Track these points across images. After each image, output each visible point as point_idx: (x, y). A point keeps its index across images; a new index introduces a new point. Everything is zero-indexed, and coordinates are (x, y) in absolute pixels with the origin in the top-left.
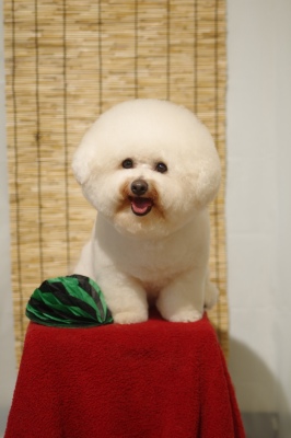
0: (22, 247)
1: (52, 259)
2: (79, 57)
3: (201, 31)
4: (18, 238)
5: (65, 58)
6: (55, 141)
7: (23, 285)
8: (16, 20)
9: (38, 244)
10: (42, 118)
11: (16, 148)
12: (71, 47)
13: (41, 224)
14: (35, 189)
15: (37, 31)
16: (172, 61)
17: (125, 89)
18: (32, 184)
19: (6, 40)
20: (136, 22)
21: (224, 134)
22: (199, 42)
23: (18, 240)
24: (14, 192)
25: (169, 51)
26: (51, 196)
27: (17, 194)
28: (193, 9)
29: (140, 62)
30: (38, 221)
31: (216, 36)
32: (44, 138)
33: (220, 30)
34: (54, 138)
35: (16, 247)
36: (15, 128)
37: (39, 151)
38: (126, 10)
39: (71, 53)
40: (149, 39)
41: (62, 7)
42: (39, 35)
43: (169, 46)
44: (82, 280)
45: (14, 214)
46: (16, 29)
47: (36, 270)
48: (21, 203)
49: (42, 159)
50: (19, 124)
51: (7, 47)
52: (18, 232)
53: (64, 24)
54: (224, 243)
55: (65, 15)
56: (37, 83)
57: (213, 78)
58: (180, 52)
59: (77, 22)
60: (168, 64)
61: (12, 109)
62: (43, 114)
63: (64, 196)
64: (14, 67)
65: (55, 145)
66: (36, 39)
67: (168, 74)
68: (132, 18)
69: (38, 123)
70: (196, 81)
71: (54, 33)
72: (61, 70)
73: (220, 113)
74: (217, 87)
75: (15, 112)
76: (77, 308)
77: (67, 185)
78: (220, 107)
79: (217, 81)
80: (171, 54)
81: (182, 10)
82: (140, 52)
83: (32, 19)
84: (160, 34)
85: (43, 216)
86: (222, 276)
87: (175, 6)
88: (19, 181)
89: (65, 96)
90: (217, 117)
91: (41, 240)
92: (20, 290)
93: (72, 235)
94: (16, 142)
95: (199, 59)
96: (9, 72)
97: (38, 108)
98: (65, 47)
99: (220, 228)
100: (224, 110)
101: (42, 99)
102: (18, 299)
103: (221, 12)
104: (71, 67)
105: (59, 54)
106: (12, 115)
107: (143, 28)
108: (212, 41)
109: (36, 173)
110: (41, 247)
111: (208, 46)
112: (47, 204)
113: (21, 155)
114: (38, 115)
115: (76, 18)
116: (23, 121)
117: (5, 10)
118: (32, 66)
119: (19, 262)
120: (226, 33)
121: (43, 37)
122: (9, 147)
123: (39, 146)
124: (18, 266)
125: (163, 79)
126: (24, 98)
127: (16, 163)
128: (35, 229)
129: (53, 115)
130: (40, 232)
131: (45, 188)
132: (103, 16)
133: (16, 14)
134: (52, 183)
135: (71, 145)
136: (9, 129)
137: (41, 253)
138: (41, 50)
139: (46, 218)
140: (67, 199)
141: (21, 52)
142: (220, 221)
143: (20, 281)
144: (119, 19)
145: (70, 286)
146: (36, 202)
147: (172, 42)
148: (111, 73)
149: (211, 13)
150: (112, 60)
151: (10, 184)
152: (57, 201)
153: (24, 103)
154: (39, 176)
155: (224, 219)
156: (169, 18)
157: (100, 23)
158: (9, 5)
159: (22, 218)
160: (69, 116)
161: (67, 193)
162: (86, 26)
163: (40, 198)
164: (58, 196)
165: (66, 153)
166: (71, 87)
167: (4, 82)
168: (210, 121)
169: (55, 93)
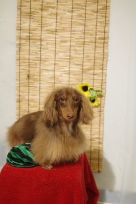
2: (47, 44)
3: (98, 36)
5: (41, 45)
6: (35, 79)
8: (21, 28)
10: (31, 69)
11: (19, 80)
12: (43, 40)
14: (27, 97)
15: (30, 33)
16: (85, 48)
17: (65, 59)
18: (26, 95)
19: (17, 36)
20: (71, 31)
21: (106, 79)
22: (97, 41)
24: (18, 98)
25: (84, 44)
26: (33, 100)
28: (95, 27)
29: (72, 48)
30: (27, 110)
31: (104, 39)
32: (31, 76)
33: (106, 36)
34: (35, 77)
37: (29, 82)
38: (67, 26)
39: (43, 43)
40: (76, 39)
41: (41, 24)
42: (31, 35)
43: (84, 42)
45: (18, 107)
46: (22, 32)
48: (21, 103)
49: (30, 85)
50: (21, 71)
51: (17, 39)
53: (41, 31)
54: (103, 124)
55: (42, 27)
56: (29, 54)
57: (102, 56)
58: (89, 44)
59: (47, 30)
60: (84, 50)
61: (18, 65)
62: (31, 67)
63: (38, 101)
64: (20, 47)
66: (30, 36)
67: (83, 54)
68: (70, 29)
69: (29, 71)
70: (95, 57)
71: (37, 33)
72: (39, 50)
73: (104, 71)
74: (103, 60)
77: (40, 96)
78: (104, 68)
79: (103, 58)
80: (85, 46)
81: (90, 27)
82: (72, 44)
83: (28, 28)
84: (80, 37)
85: (29, 108)
86: (101, 137)
87: (88, 25)
88: (21, 94)
89: (40, 60)
90: (102, 72)
94: (20, 78)
95: (96, 48)
96: (18, 50)
97: (29, 65)
99: (101, 117)
100: (106, 69)
101: (31, 61)
103: (107, 29)
104: (44, 49)
105: (38, 43)
106: (19, 67)
107: (74, 34)
108: (103, 41)
109: (27, 91)
111: (101, 43)
112: (30, 104)
113: (22, 84)
114: (29, 68)
115: (46, 28)
116: (23, 69)
117: (17, 24)
120: (108, 38)
121: (33, 36)
122: (17, 80)
123: (29, 80)
125: (82, 56)
126: (24, 60)
127: (20, 87)
128: (26, 113)
129: (35, 68)
131: (31, 97)
132: (58, 28)
133: (21, 26)
134: (34, 95)
135: (42, 80)
136: (17, 72)
138: (31, 41)
139: (31, 109)
140: (40, 102)
141: (23, 41)
142: (101, 115)
144: (64, 30)
145: (23, 149)
146: (27, 103)
147: (85, 40)
148: (60, 52)
149: (102, 29)
150: (60, 46)
151: (17, 95)
152: (35, 102)
153: (23, 62)
154: (29, 92)
155: (103, 114)
156: (85, 30)
157: (56, 31)
158: (19, 22)
159: (21, 109)
160: (41, 68)
161: (40, 100)
162: (50, 32)
163: (28, 101)
164: (36, 101)
165: (40, 83)
166: (43, 57)
167: (15, 53)
168: (100, 74)
169: (36, 59)
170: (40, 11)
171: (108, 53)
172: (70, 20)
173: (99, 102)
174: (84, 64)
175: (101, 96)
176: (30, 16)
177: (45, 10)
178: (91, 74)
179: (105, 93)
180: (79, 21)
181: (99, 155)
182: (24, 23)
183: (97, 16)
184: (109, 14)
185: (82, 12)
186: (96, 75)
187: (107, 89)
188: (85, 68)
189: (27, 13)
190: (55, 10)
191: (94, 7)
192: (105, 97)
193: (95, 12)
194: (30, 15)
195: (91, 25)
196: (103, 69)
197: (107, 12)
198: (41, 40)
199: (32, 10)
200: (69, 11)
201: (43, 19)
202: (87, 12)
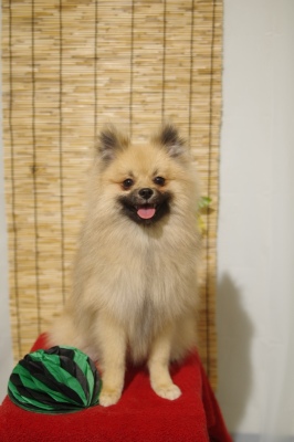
0: (19, 274)
1: (47, 287)
2: (75, 91)
3: (196, 67)
4: (16, 265)
5: (61, 93)
6: (50, 174)
7: (21, 310)
8: (13, 55)
9: (34, 272)
10: (39, 152)
11: (13, 179)
12: (67, 82)
13: (37, 253)
14: (31, 220)
15: (33, 65)
16: (166, 97)
18: (29, 214)
19: (4, 74)
20: (132, 58)
21: (218, 170)
22: (194, 78)
23: (16, 267)
24: (11, 222)
25: (163, 87)
26: (47, 226)
27: (14, 224)
28: (189, 45)
29: (136, 98)
30: (34, 250)
31: (212, 72)
32: (40, 170)
33: (216, 66)
34: (49, 170)
35: (13, 274)
36: (12, 160)
37: (35, 183)
38: (123, 46)
39: (66, 88)
40: (145, 75)
41: (58, 42)
42: (36, 70)
43: (164, 82)
45: (13, 242)
46: (14, 63)
47: (32, 296)
48: (19, 232)
49: (38, 191)
50: (16, 157)
51: (4, 81)
52: (16, 260)
53: (61, 59)
55: (61, 50)
56: (34, 116)
57: (208, 115)
58: (175, 88)
59: (74, 57)
60: (163, 100)
61: (9, 142)
62: (40, 147)
63: (59, 227)
64: (11, 101)
65: (51, 178)
66: (33, 73)
67: (163, 110)
68: (129, 53)
69: (34, 157)
70: (190, 117)
71: (49, 67)
73: (214, 150)
74: (211, 124)
75: (12, 145)
77: (62, 216)
78: (214, 142)
79: (211, 118)
80: (166, 91)
81: (178, 46)
82: (136, 88)
83: (30, 54)
84: (155, 69)
85: (39, 245)
87: (171, 42)
88: (17, 212)
89: (61, 130)
90: (210, 154)
91: (37, 268)
92: (18, 314)
93: (67, 264)
94: (13, 174)
95: (194, 96)
96: (6, 106)
97: (34, 142)
98: (61, 82)
99: (211, 262)
100: (219, 146)
101: (38, 133)
102: (16, 323)
104: (67, 102)
105: (55, 89)
106: (9, 148)
107: (139, 64)
108: (208, 77)
109: (33, 205)
110: (37, 274)
111: (203, 83)
112: (41, 234)
113: (18, 187)
114: (34, 149)
115: (72, 53)
116: (19, 153)
117: (3, 44)
118: (29, 100)
119: (17, 288)
120: (221, 70)
121: (40, 72)
122: (6, 178)
123: (35, 178)
124: (16, 291)
125: (158, 115)
126: (21, 131)
127: (13, 194)
128: (32, 258)
129: (49, 148)
130: (37, 260)
131: (42, 219)
132: (99, 51)
133: (13, 48)
134: (49, 213)
135: (66, 178)
136: (6, 161)
137: (38, 281)
138: (38, 85)
139: (42, 247)
140: (62, 230)
141: (18, 86)
142: (211, 255)
143: (17, 305)
144: (114, 55)
145: (51, 365)
146: (33, 231)
147: (167, 78)
148: (106, 108)
149: (207, 49)
150: (107, 95)
151: (8, 215)
152: (53, 231)
153: (21, 136)
154: (36, 207)
155: (216, 253)
156: (164, 54)
157: (96, 58)
158: (7, 40)
159: (20, 247)
160: (64, 149)
161: (62, 224)
162: (81, 61)
163: (36, 228)
164: (54, 227)
165: (62, 186)
166: (66, 122)
168: (204, 157)
169: (51, 127)
170: (56, 13)
171: (221, 106)
172: (130, 31)
173: (205, 226)
175: (208, 211)
176: (33, 23)
177: (68, 8)
179: (218, 204)
180: (150, 32)
181: (208, 352)
182: (20, 41)
183: (193, 17)
184: (222, 12)
185: (157, 10)
187: (222, 194)
189: (25, 19)
190: (92, 7)
192: (218, 211)
193: (187, 9)
194: (33, 21)
195: (179, 42)
197: (217, 9)
198: (61, 81)
199: (37, 10)
200: (125, 9)
201: (64, 31)
202: (168, 9)
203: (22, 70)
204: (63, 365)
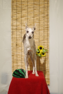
1: (19, 66)
2: (24, 31)
3: (45, 27)
11: (13, 47)
12: (22, 30)
14: (16, 54)
16: (40, 32)
19: (11, 28)
21: (49, 44)
22: (45, 29)
23: (13, 62)
26: (19, 55)
30: (16, 59)
32: (18, 45)
34: (19, 45)
35: (13, 64)
36: (13, 43)
37: (17, 47)
39: (22, 31)
42: (17, 28)
43: (39, 29)
44: (22, 70)
45: (13, 58)
46: (13, 26)
47: (16, 68)
48: (14, 56)
49: (17, 49)
51: (11, 30)
54: (49, 63)
55: (21, 24)
56: (17, 36)
58: (41, 30)
61: (12, 40)
64: (13, 33)
65: (20, 46)
68: (33, 25)
69: (17, 42)
70: (44, 35)
71: (20, 27)
72: (21, 33)
76: (21, 75)
77: (22, 53)
79: (48, 35)
81: (41, 23)
83: (16, 25)
84: (38, 27)
86: (48, 69)
90: (48, 42)
91: (17, 62)
93: (22, 62)
95: (44, 32)
97: (17, 40)
98: (21, 29)
99: (48, 61)
101: (17, 38)
104: (22, 33)
105: (20, 31)
106: (12, 41)
108: (47, 28)
109: (16, 51)
110: (17, 64)
112: (18, 56)
115: (23, 25)
116: (14, 42)
117: (11, 23)
118: (16, 33)
120: (49, 27)
124: (13, 67)
125: (38, 35)
127: (13, 49)
129: (19, 41)
131: (18, 54)
132: (28, 24)
134: (19, 53)
135: (22, 46)
136: (12, 43)
138: (17, 30)
139: (18, 59)
140: (22, 55)
141: (14, 30)
142: (48, 59)
143: (13, 69)
144: (31, 25)
145: (20, 71)
146: (16, 56)
147: (40, 29)
149: (47, 24)
151: (12, 53)
153: (14, 39)
156: (39, 25)
165: (22, 48)
167: (11, 35)
169: (20, 37)
170: (21, 18)
171: (49, 33)
172: (33, 21)
174: (40, 38)
176: (17, 20)
177: (23, 17)
178: (43, 43)
180: (36, 21)
181: (48, 77)
182: (14, 23)
183: (44, 19)
185: (38, 17)
186: (45, 43)
188: (40, 40)
189: (15, 19)
190: (27, 17)
191: (43, 15)
193: (43, 17)
194: (17, 19)
195: (42, 23)
196: (48, 40)
197: (48, 17)
200: (32, 17)
201: (22, 21)
202: (40, 17)
203: (15, 28)
204: (22, 71)
